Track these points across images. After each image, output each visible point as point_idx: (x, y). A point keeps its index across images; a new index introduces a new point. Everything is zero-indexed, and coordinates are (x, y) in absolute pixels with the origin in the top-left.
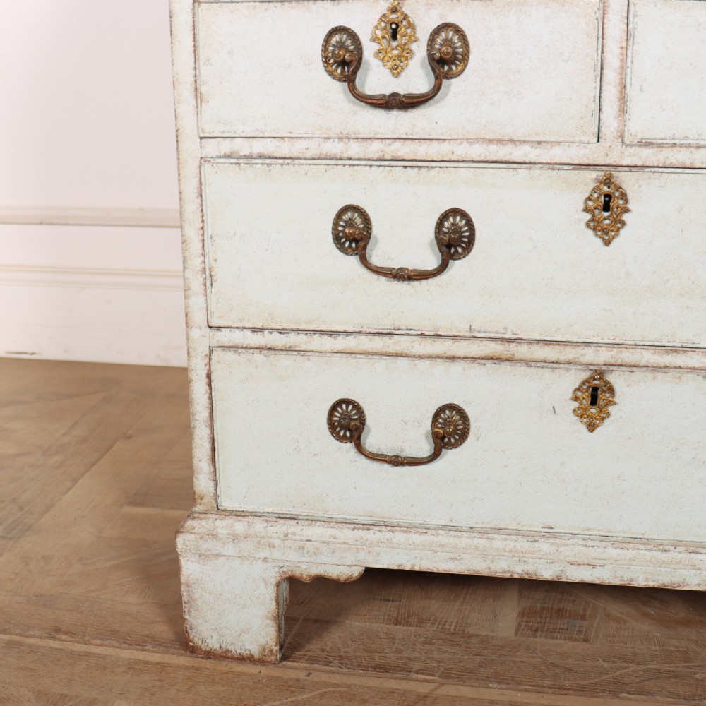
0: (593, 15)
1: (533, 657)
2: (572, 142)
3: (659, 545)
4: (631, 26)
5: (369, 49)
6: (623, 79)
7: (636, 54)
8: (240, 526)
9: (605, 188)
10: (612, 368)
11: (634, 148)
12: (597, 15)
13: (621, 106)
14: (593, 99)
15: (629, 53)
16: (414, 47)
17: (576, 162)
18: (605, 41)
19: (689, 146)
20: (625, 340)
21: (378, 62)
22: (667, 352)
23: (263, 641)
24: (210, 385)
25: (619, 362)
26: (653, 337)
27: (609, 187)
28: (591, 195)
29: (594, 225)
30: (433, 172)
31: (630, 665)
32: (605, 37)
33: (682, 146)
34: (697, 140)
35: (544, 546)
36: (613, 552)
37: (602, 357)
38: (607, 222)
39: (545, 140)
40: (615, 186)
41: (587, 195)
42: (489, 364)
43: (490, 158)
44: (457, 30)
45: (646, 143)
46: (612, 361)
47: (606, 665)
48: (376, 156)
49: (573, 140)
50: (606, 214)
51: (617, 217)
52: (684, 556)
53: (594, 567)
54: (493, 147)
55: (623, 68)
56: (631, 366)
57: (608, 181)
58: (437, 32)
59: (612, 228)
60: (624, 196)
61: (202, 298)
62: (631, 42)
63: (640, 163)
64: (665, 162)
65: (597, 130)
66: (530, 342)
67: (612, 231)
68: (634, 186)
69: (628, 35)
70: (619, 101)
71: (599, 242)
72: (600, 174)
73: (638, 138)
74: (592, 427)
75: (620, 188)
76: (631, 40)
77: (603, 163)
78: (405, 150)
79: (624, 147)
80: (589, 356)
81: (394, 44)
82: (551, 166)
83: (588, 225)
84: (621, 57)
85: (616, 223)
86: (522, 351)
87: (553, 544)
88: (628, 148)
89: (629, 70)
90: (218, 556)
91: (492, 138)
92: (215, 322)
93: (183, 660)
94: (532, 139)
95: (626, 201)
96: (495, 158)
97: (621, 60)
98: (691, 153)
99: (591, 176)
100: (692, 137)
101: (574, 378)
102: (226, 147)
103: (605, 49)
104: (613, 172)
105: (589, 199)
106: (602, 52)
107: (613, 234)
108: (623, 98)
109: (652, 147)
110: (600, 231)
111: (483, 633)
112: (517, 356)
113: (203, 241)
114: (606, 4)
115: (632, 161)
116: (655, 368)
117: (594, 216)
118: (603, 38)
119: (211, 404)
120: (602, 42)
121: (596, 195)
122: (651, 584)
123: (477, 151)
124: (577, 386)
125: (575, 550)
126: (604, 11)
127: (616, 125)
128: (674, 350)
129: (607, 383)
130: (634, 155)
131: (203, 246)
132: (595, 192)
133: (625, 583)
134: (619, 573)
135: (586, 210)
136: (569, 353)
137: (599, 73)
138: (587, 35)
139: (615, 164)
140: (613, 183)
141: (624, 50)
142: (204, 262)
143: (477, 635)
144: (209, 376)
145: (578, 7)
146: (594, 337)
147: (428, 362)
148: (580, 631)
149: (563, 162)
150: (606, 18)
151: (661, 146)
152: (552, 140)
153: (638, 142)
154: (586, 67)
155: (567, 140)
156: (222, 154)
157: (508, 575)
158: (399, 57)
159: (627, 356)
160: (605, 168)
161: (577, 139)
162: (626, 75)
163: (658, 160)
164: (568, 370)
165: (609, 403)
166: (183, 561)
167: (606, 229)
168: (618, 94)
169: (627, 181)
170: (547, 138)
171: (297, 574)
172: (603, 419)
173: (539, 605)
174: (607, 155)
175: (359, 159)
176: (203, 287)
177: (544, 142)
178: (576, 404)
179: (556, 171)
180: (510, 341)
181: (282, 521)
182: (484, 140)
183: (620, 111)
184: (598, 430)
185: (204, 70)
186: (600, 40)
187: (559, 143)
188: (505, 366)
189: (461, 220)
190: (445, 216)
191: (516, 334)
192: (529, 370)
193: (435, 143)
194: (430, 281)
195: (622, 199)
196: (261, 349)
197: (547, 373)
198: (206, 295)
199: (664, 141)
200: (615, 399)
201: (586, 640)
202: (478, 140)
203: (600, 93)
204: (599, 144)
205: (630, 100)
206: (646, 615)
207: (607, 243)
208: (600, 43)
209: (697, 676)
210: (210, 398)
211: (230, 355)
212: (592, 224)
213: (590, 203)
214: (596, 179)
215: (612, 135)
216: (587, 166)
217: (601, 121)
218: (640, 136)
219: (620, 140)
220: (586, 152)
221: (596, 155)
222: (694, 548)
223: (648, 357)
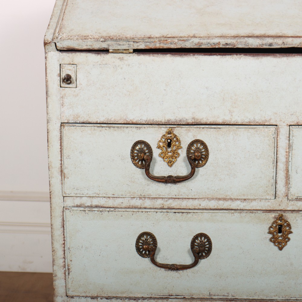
0: (272, 136)
2: (262, 199)
4: (291, 141)
5: (156, 152)
6: (287, 167)
7: (294, 155)
9: (279, 222)
11: (293, 201)
12: (274, 136)
13: (286, 181)
14: (272, 177)
15: (290, 154)
16: (180, 151)
17: (264, 209)
18: (278, 149)
20: (291, 297)
21: (161, 159)
27: (281, 221)
28: (272, 225)
29: (274, 240)
30: (190, 215)
32: (278, 147)
38: (280, 238)
39: (248, 198)
40: (285, 221)
41: (270, 225)
43: (219, 208)
44: (202, 143)
45: (299, 199)
48: (160, 207)
49: (263, 198)
50: (280, 234)
51: (286, 235)
54: (221, 202)
55: (287, 162)
57: (281, 218)
58: (192, 144)
59: (283, 242)
60: (289, 225)
61: (63, 281)
62: (291, 149)
63: (297, 209)
65: (274, 193)
66: (242, 300)
67: (283, 243)
68: (294, 220)
69: (290, 146)
70: (285, 178)
71: (276, 248)
72: (276, 215)
73: (295, 196)
75: (287, 221)
76: (291, 148)
77: (278, 209)
78: (174, 204)
79: (288, 201)
81: (169, 150)
82: (251, 211)
83: (271, 240)
84: (286, 157)
85: (285, 239)
88: (291, 202)
89: (290, 163)
91: (220, 197)
92: (70, 293)
94: (241, 198)
95: (290, 228)
96: (222, 208)
97: (286, 158)
99: (272, 216)
102: (78, 201)
103: (278, 153)
104: (283, 214)
105: (271, 227)
106: (277, 154)
108: (287, 177)
110: (277, 243)
113: (64, 251)
114: (278, 131)
115: (292, 208)
117: (274, 235)
118: (277, 147)
120: (277, 149)
121: (274, 225)
123: (213, 204)
126: (277, 134)
127: (284, 190)
130: (293, 205)
131: (64, 253)
132: (274, 224)
135: (270, 233)
137: (275, 165)
138: (269, 146)
139: (284, 209)
140: (283, 219)
141: (288, 153)
142: (65, 262)
145: (264, 132)
146: (275, 296)
149: (257, 209)
150: (278, 137)
152: (252, 198)
153: (296, 198)
154: (269, 161)
155: (259, 198)
156: (76, 205)
158: (172, 157)
160: (279, 212)
161: (264, 197)
162: (289, 165)
167: (280, 242)
168: (285, 175)
169: (290, 218)
170: (249, 197)
174: (280, 205)
175: (151, 208)
176: (64, 275)
177: (248, 199)
179: (254, 214)
180: (231, 300)
182: (216, 199)
183: (286, 183)
185: (66, 162)
186: (276, 148)
187: (255, 200)
189: (204, 239)
190: (196, 237)
191: (234, 296)
193: (191, 200)
194: (188, 270)
195: (288, 227)
198: (65, 279)
202: (213, 199)
203: (276, 174)
204: (276, 200)
205: (291, 178)
207: (281, 249)
208: (276, 150)
212: (273, 240)
213: (272, 229)
214: (275, 217)
215: (282, 195)
216: (270, 211)
217: (276, 188)
218: (297, 195)
219: (286, 198)
220: (269, 204)
221: (274, 205)
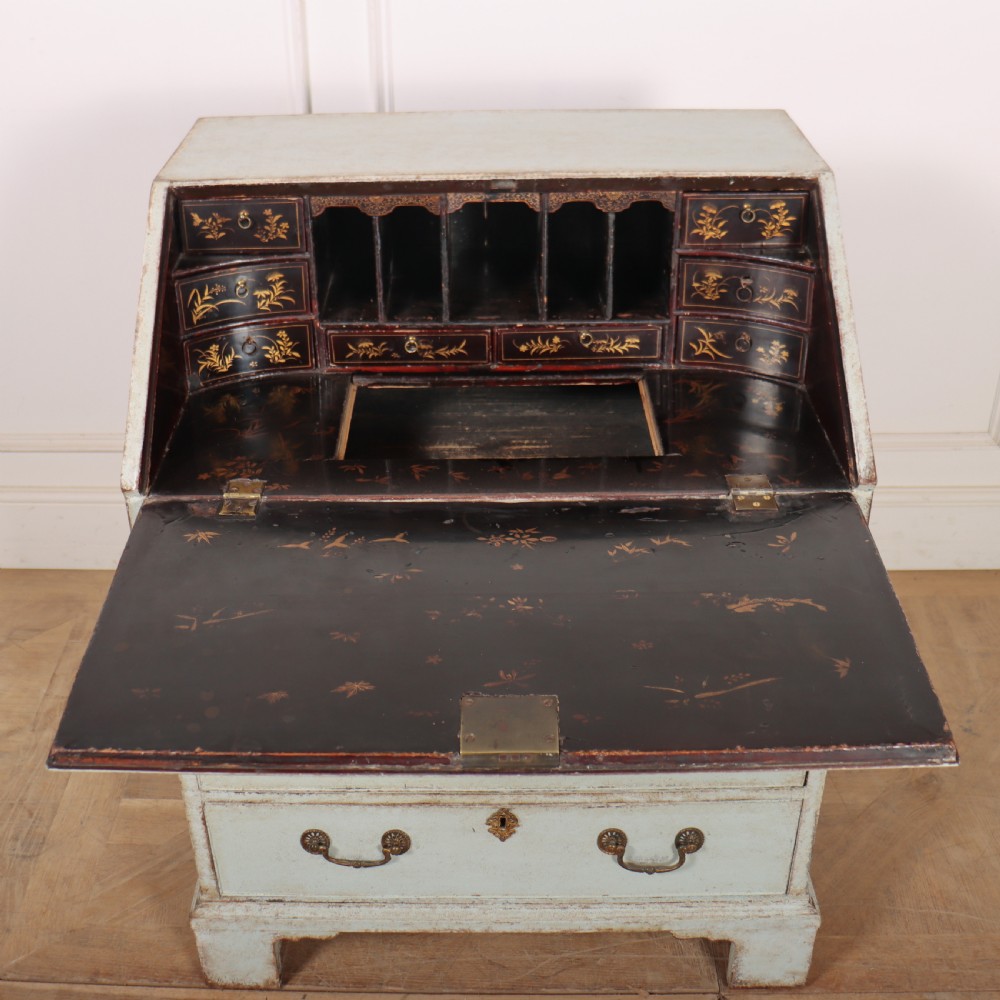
3: (560, 905)
8: (240, 910)
10: (514, 806)
20: (523, 789)
22: (555, 795)
23: (266, 977)
24: (205, 824)
25: (520, 802)
35: (474, 910)
36: (525, 912)
37: (507, 800)
42: (421, 808)
46: (514, 802)
52: (579, 910)
53: (512, 924)
56: (528, 804)
66: (451, 794)
74: (503, 839)
80: (496, 799)
86: (446, 799)
87: (481, 908)
90: (224, 930)
92: (204, 788)
93: (204, 993)
101: (488, 812)
112: (442, 802)
116: (546, 805)
119: (207, 835)
124: (489, 816)
125: (497, 912)
128: (560, 793)
129: (511, 815)
134: (531, 927)
136: (483, 799)
144: (204, 819)
146: (500, 788)
147: (374, 808)
159: (525, 799)
164: (482, 808)
165: (515, 826)
166: (197, 934)
171: (288, 937)
172: (511, 834)
178: (490, 827)
180: (436, 794)
181: (272, 904)
184: (508, 840)
188: (436, 808)
191: (440, 788)
192: (452, 810)
196: (244, 803)
197: (466, 811)
200: (519, 823)
210: (206, 831)
211: (219, 807)
222: (586, 905)
223: (541, 799)
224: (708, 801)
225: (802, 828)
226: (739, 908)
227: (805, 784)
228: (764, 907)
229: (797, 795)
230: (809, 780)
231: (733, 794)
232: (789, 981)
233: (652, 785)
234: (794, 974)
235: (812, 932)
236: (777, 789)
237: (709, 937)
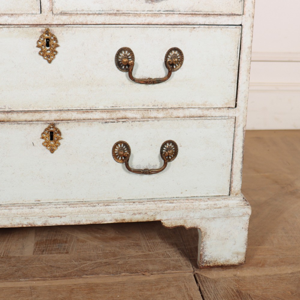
1: (41, 264)
2: (28, 14)
3: (91, 204)
9: (46, 36)
10: (58, 122)
11: (58, 16)
17: (31, 23)
19: (84, 14)
20: (63, 108)
22: (84, 112)
25: (62, 119)
26: (76, 106)
27: (48, 35)
28: (40, 39)
29: (43, 53)
31: (88, 262)
33: (81, 14)
34: (88, 11)
35: (36, 210)
36: (69, 209)
37: (53, 117)
38: (49, 52)
39: (15, 13)
40: (51, 34)
41: (38, 39)
45: (64, 13)
46: (58, 118)
47: (76, 263)
49: (29, 13)
50: (48, 48)
51: (53, 49)
52: (103, 208)
53: (61, 217)
56: (67, 120)
57: (47, 32)
59: (51, 55)
60: (55, 39)
63: (62, 23)
64: (74, 22)
65: (40, 7)
66: (17, 112)
67: (52, 56)
68: (60, 34)
71: (46, 61)
72: (43, 29)
73: (60, 11)
74: (52, 151)
75: (53, 35)
77: (44, 23)
79: (54, 15)
80: (47, 117)
82: (19, 26)
83: (40, 54)
85: (53, 52)
86: (14, 117)
87: (41, 208)
88: (56, 16)
94: (8, 13)
95: (57, 41)
98: (86, 17)
99: (39, 31)
100: (85, 10)
101: (41, 128)
104: (49, 28)
105: (39, 41)
107: (52, 57)
109: (67, 15)
110: (45, 56)
111: (17, 255)
112: (12, 119)
115: (58, 22)
116: (78, 120)
117: (42, 49)
121: (42, 39)
122: (89, 223)
124: (43, 131)
125: (50, 210)
127: (49, 5)
128: (87, 111)
129: (57, 129)
130: (58, 19)
132: (42, 38)
133: (77, 223)
134: (73, 219)
135: (38, 46)
136: (37, 116)
139: (50, 24)
140: (49, 33)
143: (14, 257)
146: (48, 107)
148: (64, 249)
149: (25, 23)
151: (71, 14)
152: (19, 13)
153: (60, 13)
155: (25, 13)
157: (20, 226)
159: (65, 116)
160: (45, 26)
161: (30, 12)
163: (70, 21)
164: (37, 124)
165: (59, 139)
167: (48, 55)
169: (56, 31)
170: (16, 12)
172: (57, 146)
173: (45, 239)
174: (46, 20)
177: (15, 14)
178: (43, 141)
179: (22, 28)
180: (8, 112)
184: (55, 152)
187: (22, 14)
188: (7, 125)
191: (10, 109)
192: (19, 126)
195: (55, 40)
197: (27, 127)
199: (73, 12)
200: (62, 137)
201: (67, 253)
204: (41, 14)
206: (96, 237)
207: (50, 62)
209: (119, 263)
212: (42, 53)
213: (40, 43)
214: (42, 31)
215: (47, 10)
216: (37, 25)
217: (41, 3)
218: (61, 10)
219: (51, 12)
220: (35, 18)
221: (40, 20)
222: (107, 203)
223: (75, 115)
224: (179, 117)
225: (236, 140)
226: (202, 203)
227: (236, 106)
228: (217, 202)
229: (232, 113)
230: (238, 102)
231: (194, 112)
232: (235, 260)
233: (144, 105)
234: (238, 254)
235: (247, 218)
236: (220, 108)
237: (185, 225)
